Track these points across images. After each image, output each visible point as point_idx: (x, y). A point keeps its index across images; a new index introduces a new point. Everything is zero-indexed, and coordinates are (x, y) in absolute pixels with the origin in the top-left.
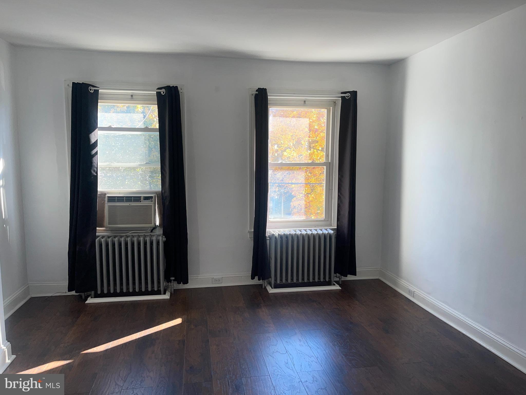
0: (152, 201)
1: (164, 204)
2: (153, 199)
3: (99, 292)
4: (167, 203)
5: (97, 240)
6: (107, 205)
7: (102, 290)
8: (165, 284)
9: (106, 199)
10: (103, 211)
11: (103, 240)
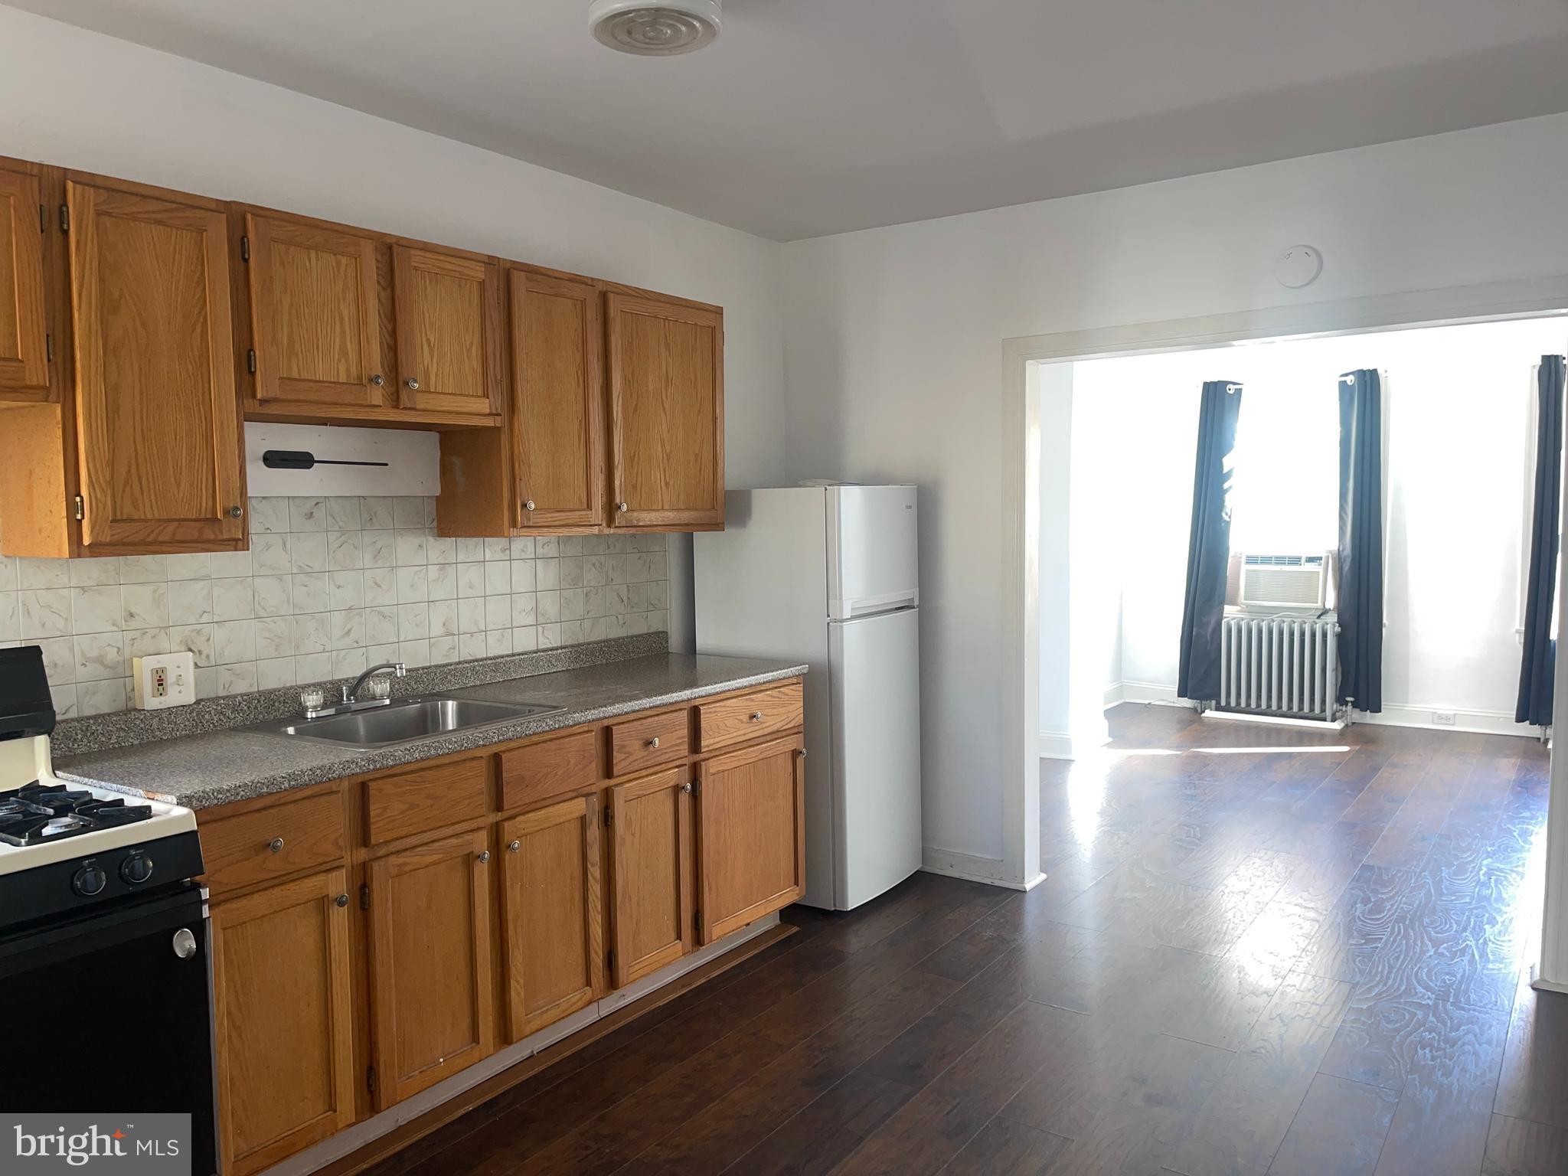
0: (1320, 565)
1: (1341, 569)
2: (1323, 562)
3: (1223, 703)
4: (1346, 567)
5: (1224, 621)
6: (1244, 568)
7: (1228, 703)
8: (1335, 706)
9: (1244, 560)
10: (1238, 578)
11: (1232, 622)
